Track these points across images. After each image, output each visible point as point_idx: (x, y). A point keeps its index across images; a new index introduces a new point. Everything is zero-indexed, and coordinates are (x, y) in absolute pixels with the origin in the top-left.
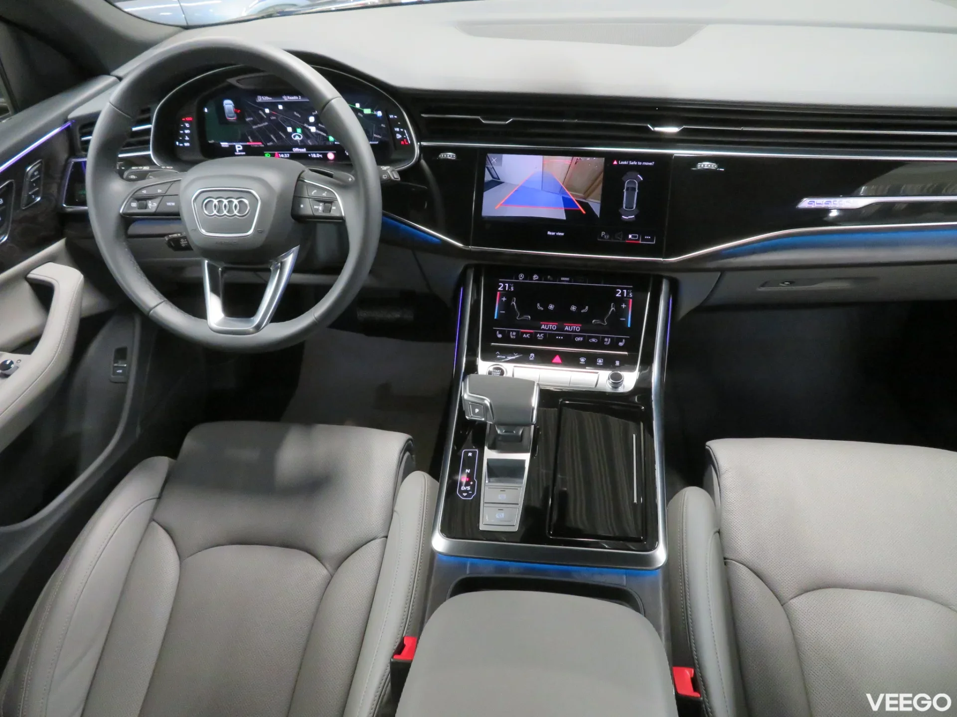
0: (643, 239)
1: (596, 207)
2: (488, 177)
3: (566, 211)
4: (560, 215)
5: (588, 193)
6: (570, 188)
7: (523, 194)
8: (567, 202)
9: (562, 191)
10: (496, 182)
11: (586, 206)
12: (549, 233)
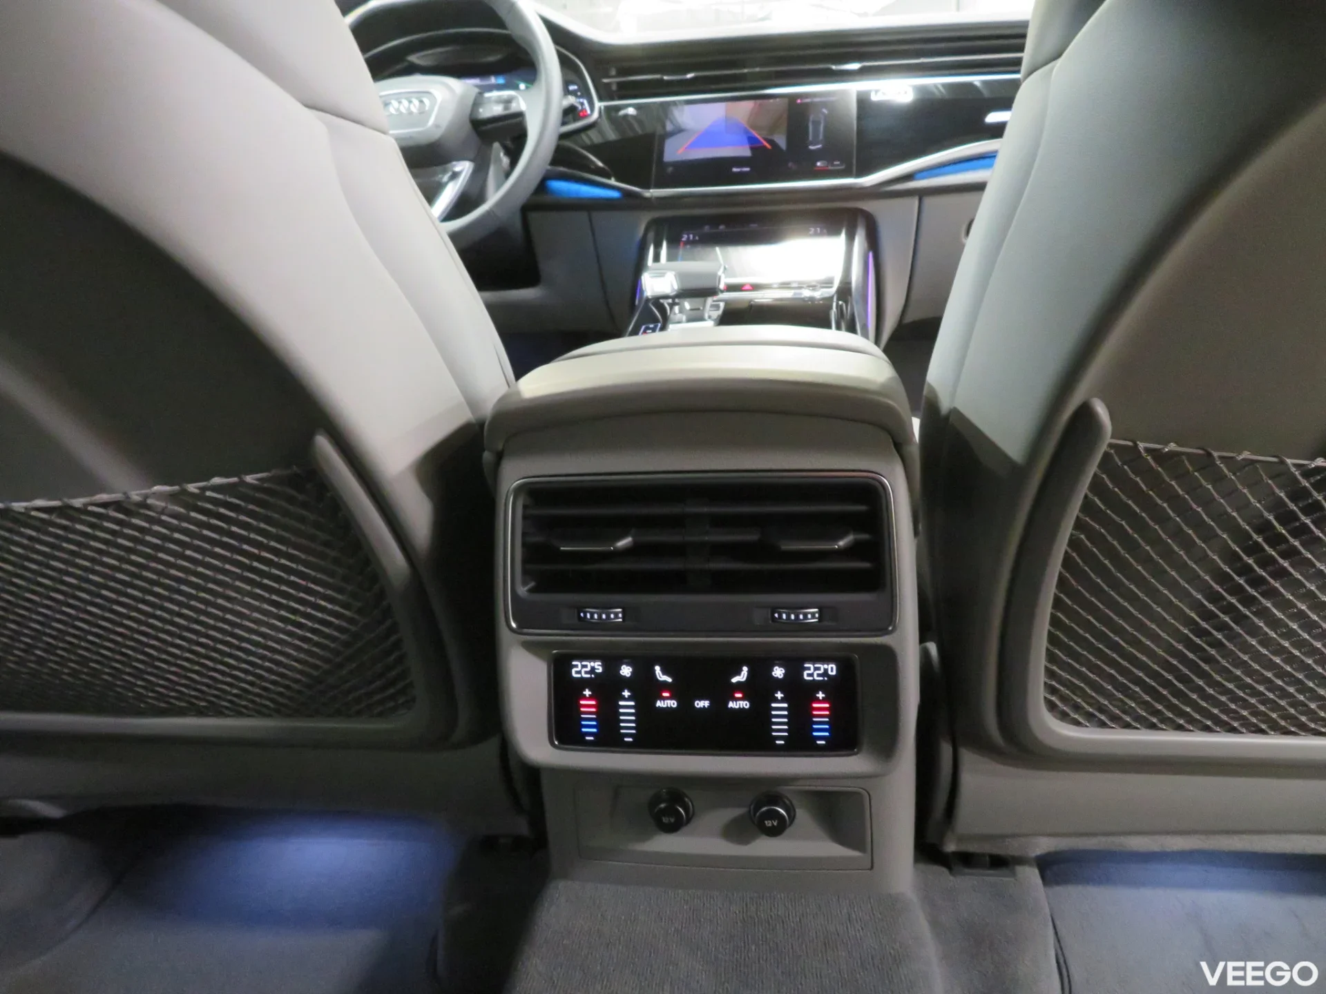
0: (833, 165)
1: (782, 141)
2: (669, 127)
3: (752, 149)
4: (746, 152)
5: (773, 128)
6: (754, 127)
7: (707, 137)
8: (752, 140)
9: (746, 132)
10: (679, 130)
11: (771, 142)
12: (735, 170)
